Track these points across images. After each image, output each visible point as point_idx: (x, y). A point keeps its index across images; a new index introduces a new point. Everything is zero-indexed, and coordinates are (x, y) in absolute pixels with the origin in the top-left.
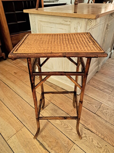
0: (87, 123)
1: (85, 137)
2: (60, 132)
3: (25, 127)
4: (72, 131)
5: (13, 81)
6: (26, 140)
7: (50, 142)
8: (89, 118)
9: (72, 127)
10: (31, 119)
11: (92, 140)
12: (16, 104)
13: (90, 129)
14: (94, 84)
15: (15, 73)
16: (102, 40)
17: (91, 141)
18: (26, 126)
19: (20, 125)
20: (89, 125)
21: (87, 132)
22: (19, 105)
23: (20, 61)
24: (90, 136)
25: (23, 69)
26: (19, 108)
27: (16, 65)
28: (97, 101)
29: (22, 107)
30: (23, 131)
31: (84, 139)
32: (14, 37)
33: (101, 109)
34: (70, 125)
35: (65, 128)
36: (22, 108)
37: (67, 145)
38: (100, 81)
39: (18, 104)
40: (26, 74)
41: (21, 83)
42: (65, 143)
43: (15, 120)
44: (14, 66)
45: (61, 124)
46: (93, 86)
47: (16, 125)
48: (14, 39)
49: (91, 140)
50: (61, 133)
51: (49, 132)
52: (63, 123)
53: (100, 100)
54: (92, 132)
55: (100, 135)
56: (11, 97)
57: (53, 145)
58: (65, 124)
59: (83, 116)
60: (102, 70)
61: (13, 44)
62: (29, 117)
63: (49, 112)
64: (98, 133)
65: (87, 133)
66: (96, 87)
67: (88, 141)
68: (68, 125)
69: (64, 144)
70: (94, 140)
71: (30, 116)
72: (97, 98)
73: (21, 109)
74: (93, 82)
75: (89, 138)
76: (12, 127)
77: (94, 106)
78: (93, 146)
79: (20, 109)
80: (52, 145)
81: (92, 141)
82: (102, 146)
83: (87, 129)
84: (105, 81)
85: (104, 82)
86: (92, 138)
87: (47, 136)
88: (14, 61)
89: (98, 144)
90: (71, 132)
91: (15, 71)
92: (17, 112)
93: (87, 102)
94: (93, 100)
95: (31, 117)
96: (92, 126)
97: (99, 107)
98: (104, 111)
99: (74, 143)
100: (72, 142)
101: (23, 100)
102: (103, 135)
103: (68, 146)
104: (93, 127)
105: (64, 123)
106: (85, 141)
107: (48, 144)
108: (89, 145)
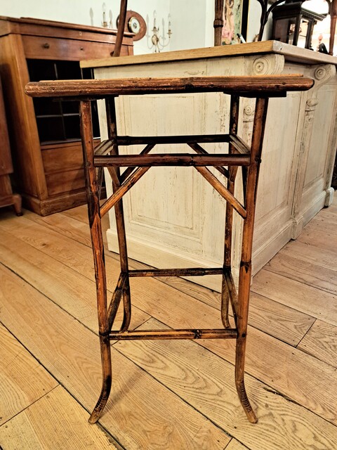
0: (273, 374)
1: (266, 418)
2: (180, 401)
3: (63, 386)
4: (220, 399)
5: (36, 264)
6: (60, 428)
7: (144, 432)
8: (276, 361)
9: (222, 386)
10: (83, 363)
11: (295, 426)
12: (40, 322)
13: (284, 391)
14: (285, 269)
15: (44, 245)
16: (298, 144)
17: (290, 431)
18: (64, 383)
19: (45, 382)
20: (279, 382)
21: (275, 401)
22: (49, 326)
23: (64, 218)
24: (284, 415)
25: (70, 235)
26: (48, 333)
27: (49, 226)
28: (301, 314)
29: (56, 331)
30: (54, 398)
31: (266, 425)
32: (49, 151)
33: (313, 334)
34: (215, 381)
35: (197, 391)
36: (55, 334)
37: (205, 442)
38: (304, 262)
39: (45, 321)
40: (78, 246)
41: (61, 269)
42: (199, 438)
43: (31, 368)
44: (44, 228)
45: (185, 379)
46: (282, 273)
47: (33, 383)
48: (51, 156)
49: (289, 427)
50: (184, 403)
51: (143, 402)
52: (190, 375)
53: (310, 309)
54: (292, 401)
55: (319, 411)
56: (24, 304)
57: (156, 442)
58: (197, 379)
59: (256, 355)
60: (306, 236)
61: (45, 171)
62: (78, 357)
63: (143, 345)
64: (312, 405)
65: (276, 405)
66: (294, 278)
67: (281, 431)
68: (209, 381)
69: (195, 439)
70: (299, 427)
71: (81, 355)
72: (299, 304)
73: (54, 338)
74: (282, 265)
75: (283, 420)
76: (16, 388)
77: (291, 325)
78: (300, 446)
79: (51, 336)
80: (152, 444)
81: (295, 430)
82: (331, 447)
83: (274, 393)
84: (317, 261)
85: (316, 264)
86: (293, 422)
87: (135, 415)
88: (45, 218)
89: (315, 438)
90: (218, 402)
91: (46, 241)
92: (38, 346)
93: (268, 317)
94: (287, 311)
95: (85, 357)
96: (290, 382)
97: (307, 327)
98: (325, 339)
99: (230, 435)
100: (224, 434)
101: (61, 310)
102: (331, 412)
103: (209, 446)
104: (293, 386)
105: (193, 375)
106: (267, 430)
107: (137, 441)
108: (284, 441)
